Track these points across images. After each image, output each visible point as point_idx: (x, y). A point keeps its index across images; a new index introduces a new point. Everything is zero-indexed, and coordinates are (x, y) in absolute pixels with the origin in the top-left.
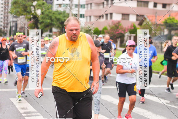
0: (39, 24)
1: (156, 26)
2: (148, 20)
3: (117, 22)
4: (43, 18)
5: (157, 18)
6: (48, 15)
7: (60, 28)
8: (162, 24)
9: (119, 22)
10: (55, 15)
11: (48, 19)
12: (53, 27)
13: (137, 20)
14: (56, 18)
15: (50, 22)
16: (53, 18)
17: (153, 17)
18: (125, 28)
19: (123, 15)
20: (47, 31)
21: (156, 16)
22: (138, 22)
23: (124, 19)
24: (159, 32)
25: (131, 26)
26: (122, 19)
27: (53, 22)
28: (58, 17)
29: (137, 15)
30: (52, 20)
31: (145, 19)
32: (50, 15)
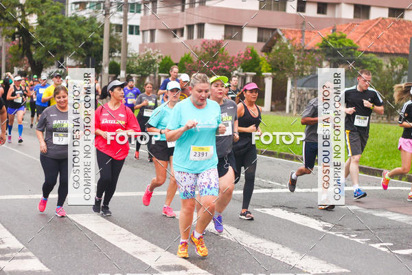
0: (32, 48)
1: (302, 53)
2: (284, 40)
3: (214, 44)
4: (41, 34)
5: (306, 35)
6: (53, 27)
7: (83, 56)
8: (317, 48)
9: (218, 45)
10: (69, 27)
11: (55, 36)
12: (67, 54)
13: (260, 40)
14: (72, 32)
15: (59, 43)
16: (66, 33)
17: (296, 32)
18: (233, 58)
19: (227, 27)
20: (52, 64)
21: (302, 32)
22: (262, 45)
23: (231, 38)
24: (309, 68)
25: (247, 52)
26: (226, 37)
27: (64, 44)
28: (78, 31)
29: (260, 29)
30: (63, 40)
31: (279, 36)
32: (60, 26)
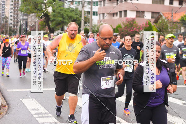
0: (50, 22)
1: (172, 23)
2: (164, 17)
3: (132, 20)
4: (54, 16)
5: (174, 15)
6: (59, 13)
8: (179, 21)
9: (133, 20)
10: (67, 13)
11: (60, 17)
12: (65, 25)
13: (152, 17)
14: (67, 15)
15: (62, 20)
16: (65, 15)
17: (169, 14)
18: (140, 26)
19: (138, 12)
20: (59, 29)
21: (172, 14)
22: (154, 20)
23: (139, 17)
24: (175, 30)
25: (146, 23)
26: (137, 16)
27: (64, 20)
28: (70, 14)
29: (153, 13)
30: (64, 18)
31: (161, 16)
32: (62, 12)
